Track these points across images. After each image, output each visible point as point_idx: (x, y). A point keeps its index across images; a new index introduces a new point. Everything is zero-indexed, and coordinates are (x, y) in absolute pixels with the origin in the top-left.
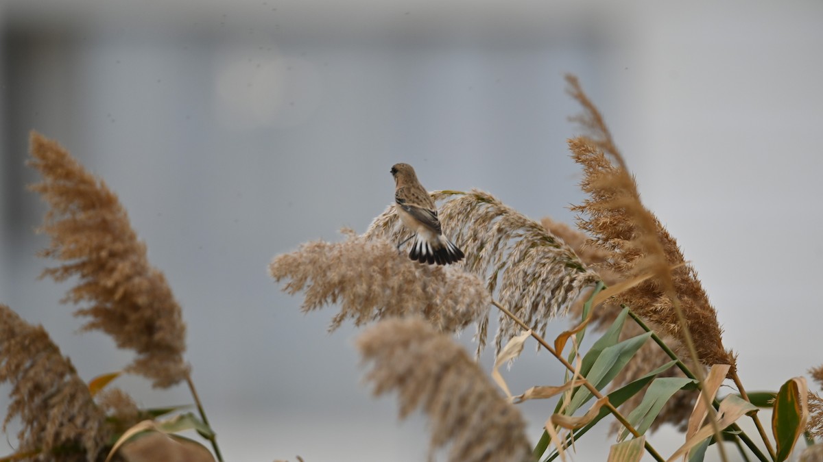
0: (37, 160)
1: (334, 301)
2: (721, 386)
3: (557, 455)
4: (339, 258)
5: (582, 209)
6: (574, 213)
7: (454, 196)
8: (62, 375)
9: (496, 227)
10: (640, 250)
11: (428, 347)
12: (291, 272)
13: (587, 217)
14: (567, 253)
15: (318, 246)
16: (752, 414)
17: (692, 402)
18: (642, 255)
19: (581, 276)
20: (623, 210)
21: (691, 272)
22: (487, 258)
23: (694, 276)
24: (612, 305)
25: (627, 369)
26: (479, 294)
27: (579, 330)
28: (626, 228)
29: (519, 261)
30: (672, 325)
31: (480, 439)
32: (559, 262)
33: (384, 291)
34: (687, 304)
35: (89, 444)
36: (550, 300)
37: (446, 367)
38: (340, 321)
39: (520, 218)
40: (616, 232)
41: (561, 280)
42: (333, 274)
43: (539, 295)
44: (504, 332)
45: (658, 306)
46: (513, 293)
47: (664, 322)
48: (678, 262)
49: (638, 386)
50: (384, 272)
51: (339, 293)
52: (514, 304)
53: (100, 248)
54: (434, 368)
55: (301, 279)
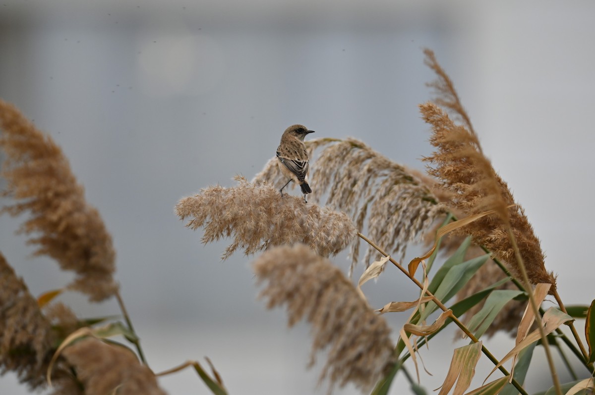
1: (229, 234)
2: (544, 300)
3: (409, 355)
4: (232, 200)
5: (431, 159)
6: (425, 163)
7: (332, 143)
8: (16, 292)
9: (366, 168)
10: (478, 192)
11: (311, 269)
12: (193, 211)
13: (435, 166)
14: (423, 189)
15: (216, 191)
16: (569, 324)
17: (521, 314)
18: (480, 196)
19: (435, 208)
20: (464, 160)
21: (519, 209)
22: (359, 192)
23: (522, 212)
24: (456, 236)
25: (468, 287)
26: (347, 228)
27: (430, 255)
28: (467, 175)
29: (385, 195)
30: (504, 252)
31: (353, 343)
32: (417, 197)
33: (269, 227)
34: (516, 235)
35: (38, 347)
36: (409, 227)
37: (326, 285)
38: (233, 250)
39: (386, 161)
40: (457, 178)
41: (418, 211)
42: (228, 213)
43: (400, 223)
44: (372, 253)
45: (493, 236)
46: (379, 221)
47: (497, 249)
48: (509, 203)
49: (480, 297)
50: (269, 211)
51: (233, 227)
52: (380, 230)
53: (47, 189)
54: (317, 286)
55: (202, 217)
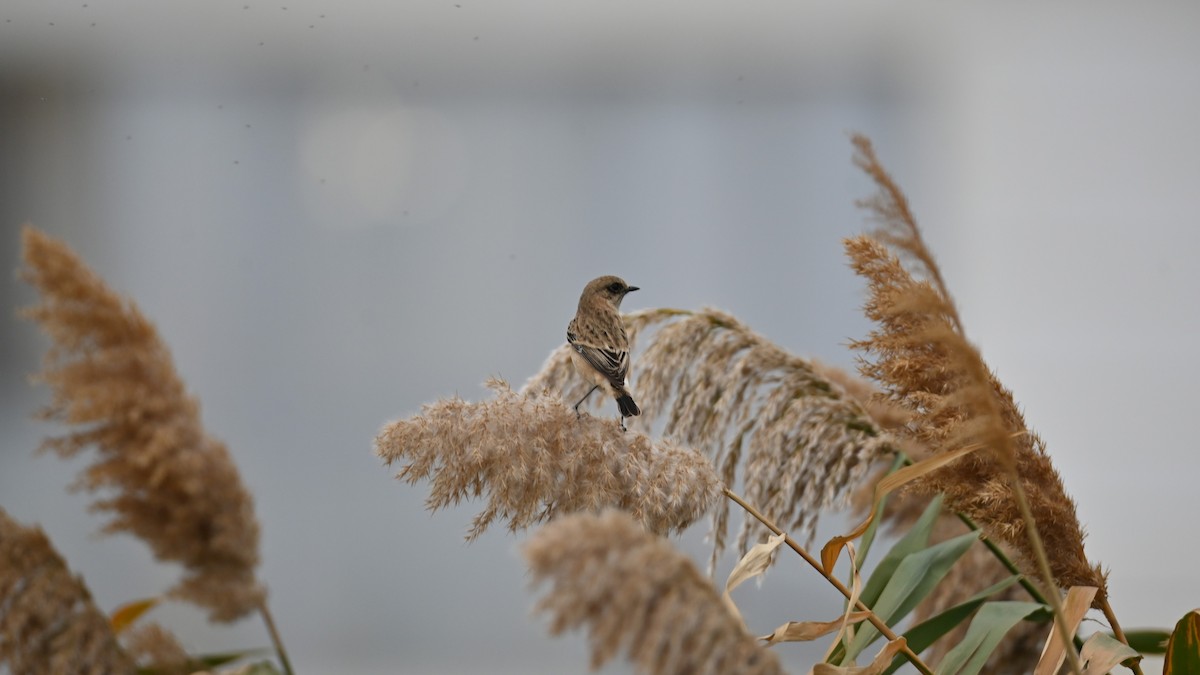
0: (32, 270)
1: (478, 492)
2: (1084, 620)
4: (483, 425)
5: (867, 345)
6: (854, 353)
7: (675, 319)
8: (70, 603)
9: (739, 366)
10: (956, 409)
11: (636, 558)
12: (409, 448)
13: (874, 358)
14: (850, 407)
15: (451, 408)
16: (1132, 664)
17: (1039, 645)
18: (960, 417)
19: (871, 443)
20: (930, 347)
21: (1036, 444)
22: (726, 413)
23: (1040, 449)
24: (914, 494)
25: (937, 594)
26: (703, 479)
27: (863, 532)
28: (935, 376)
29: (776, 419)
30: (1007, 526)
32: (838, 421)
33: (555, 476)
34: (1030, 492)
36: (823, 480)
37: (663, 590)
38: (486, 522)
39: (777, 352)
40: (917, 381)
41: (840, 449)
42: (476, 450)
43: (805, 472)
44: (751, 530)
45: (985, 495)
46: (765, 468)
47: (994, 520)
48: (1016, 428)
49: (960, 615)
50: (554, 446)
51: (485, 479)
52: (767, 486)
53: (128, 405)
54: (646, 591)
55: (426, 459)
